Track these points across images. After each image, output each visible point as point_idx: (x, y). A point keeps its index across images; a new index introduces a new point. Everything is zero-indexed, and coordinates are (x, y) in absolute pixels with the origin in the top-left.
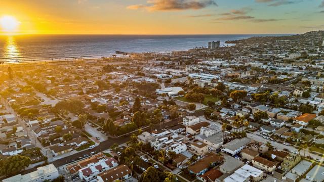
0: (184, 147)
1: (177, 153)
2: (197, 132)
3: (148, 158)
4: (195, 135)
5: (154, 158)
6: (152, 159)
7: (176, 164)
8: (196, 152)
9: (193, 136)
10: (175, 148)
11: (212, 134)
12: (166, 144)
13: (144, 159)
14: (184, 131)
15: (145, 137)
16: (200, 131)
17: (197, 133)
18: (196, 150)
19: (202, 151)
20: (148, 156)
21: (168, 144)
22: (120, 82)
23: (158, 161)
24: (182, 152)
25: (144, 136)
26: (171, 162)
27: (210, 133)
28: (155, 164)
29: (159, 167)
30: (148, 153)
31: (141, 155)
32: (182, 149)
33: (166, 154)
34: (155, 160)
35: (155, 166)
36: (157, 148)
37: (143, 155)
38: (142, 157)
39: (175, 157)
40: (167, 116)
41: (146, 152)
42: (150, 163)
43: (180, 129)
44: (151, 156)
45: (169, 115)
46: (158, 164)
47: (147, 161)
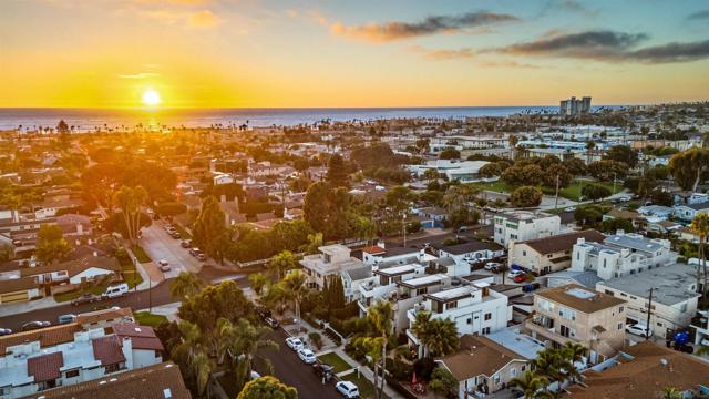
0: (500, 306)
1: (463, 329)
2: (555, 261)
3: (319, 346)
4: (545, 271)
5: (349, 350)
6: (340, 352)
7: (455, 383)
8: (564, 331)
9: (535, 274)
10: (452, 303)
11: (627, 266)
12: (410, 287)
13: (300, 348)
14: (496, 260)
15: (328, 261)
16: (569, 258)
17: (554, 266)
18: (559, 322)
19: (599, 329)
20: (324, 338)
21: (422, 290)
22: (315, 152)
23: (365, 363)
24: (488, 331)
25: (328, 258)
26: (425, 370)
27: (618, 263)
28: (345, 378)
29: (357, 393)
30: (327, 325)
31: (295, 332)
32: (488, 317)
33: (408, 332)
34: (351, 356)
35: (342, 385)
36: (368, 305)
37: (305, 331)
38: (293, 341)
39: (450, 348)
40: (437, 218)
41: (319, 322)
42: (322, 369)
43: (481, 252)
44: (340, 340)
45: (442, 217)
46: (362, 375)
47: (313, 358)
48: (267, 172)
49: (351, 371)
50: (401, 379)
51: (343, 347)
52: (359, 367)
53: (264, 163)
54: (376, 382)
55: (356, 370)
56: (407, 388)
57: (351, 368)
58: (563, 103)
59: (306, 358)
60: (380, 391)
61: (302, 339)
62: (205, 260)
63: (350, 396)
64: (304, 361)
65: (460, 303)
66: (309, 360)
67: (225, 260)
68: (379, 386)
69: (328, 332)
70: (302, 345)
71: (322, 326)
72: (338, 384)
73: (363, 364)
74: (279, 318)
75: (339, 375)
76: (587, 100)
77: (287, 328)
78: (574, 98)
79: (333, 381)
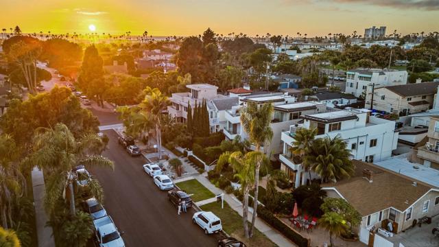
3: (180, 173)
4: (404, 114)
5: (212, 177)
6: (203, 179)
10: (336, 124)
12: (283, 110)
13: (158, 174)
15: (196, 96)
20: (186, 165)
21: (296, 113)
23: (230, 191)
25: (196, 94)
28: (206, 208)
29: (219, 227)
30: (190, 153)
31: (156, 160)
32: (373, 143)
33: (282, 158)
34: (214, 183)
35: (200, 216)
36: (235, 132)
37: (167, 158)
38: (150, 167)
39: (344, 172)
40: (292, 81)
41: (182, 150)
42: (178, 196)
43: (337, 100)
44: (203, 167)
45: (296, 80)
46: (226, 204)
47: (170, 184)
48: (157, 57)
49: (214, 200)
50: (277, 211)
51: (206, 174)
52: (223, 195)
53: (155, 50)
54: (245, 214)
55: (220, 198)
56: (286, 222)
57: (213, 196)
58: (367, 30)
59: (161, 184)
60: (251, 225)
61: (161, 166)
62: (89, 104)
63: (210, 231)
64: (159, 188)
65: (344, 124)
66: (164, 186)
67: (105, 103)
68: (250, 219)
69: (191, 160)
70: (160, 171)
71: (185, 154)
72: (196, 215)
73: (228, 193)
74: (142, 147)
75: (198, 204)
76: (383, 29)
77: (148, 156)
78: (374, 27)
79: (190, 210)
